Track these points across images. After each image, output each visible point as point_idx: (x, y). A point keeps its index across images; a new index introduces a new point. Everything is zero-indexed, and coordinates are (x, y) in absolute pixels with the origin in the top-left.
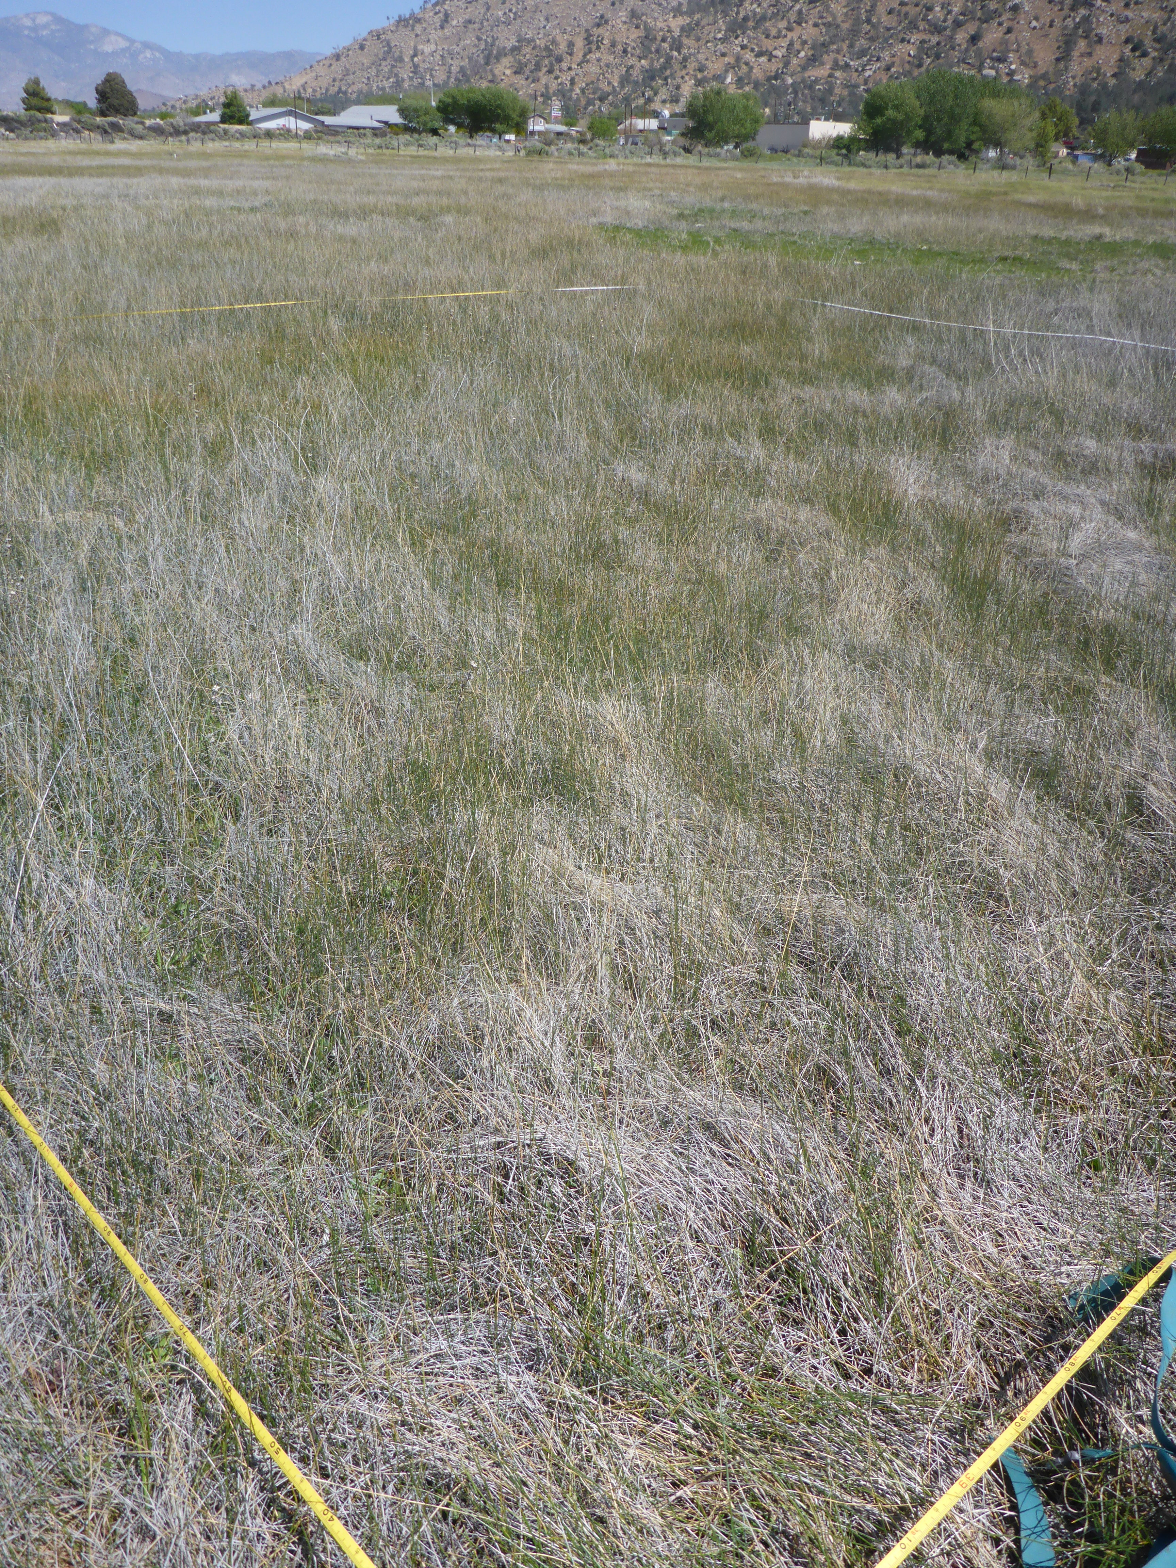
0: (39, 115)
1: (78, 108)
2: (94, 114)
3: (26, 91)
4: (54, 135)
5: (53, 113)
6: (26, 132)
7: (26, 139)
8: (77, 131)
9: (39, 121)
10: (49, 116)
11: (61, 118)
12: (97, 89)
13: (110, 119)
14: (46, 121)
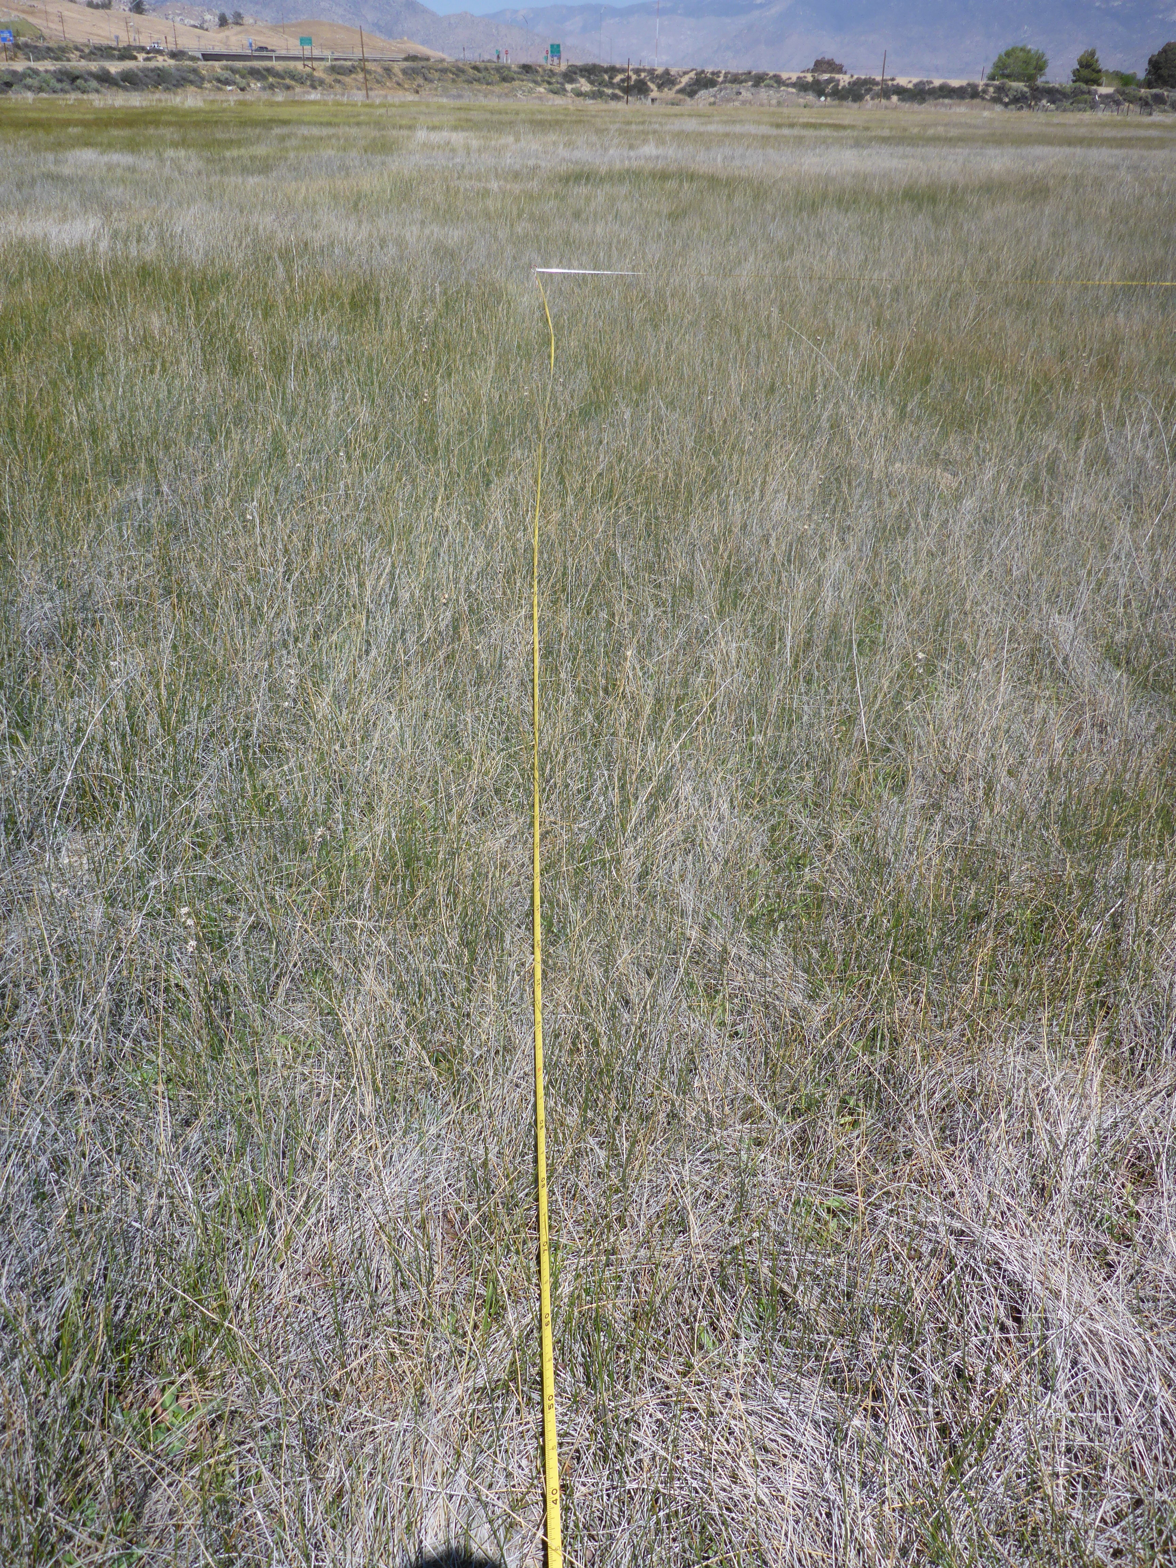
0: (1084, 87)
1: (1125, 80)
2: (1140, 85)
3: (1080, 63)
4: (1093, 106)
5: (1099, 85)
6: (1066, 104)
7: (1064, 110)
8: (1118, 103)
9: (1083, 93)
10: (1095, 87)
11: (1104, 90)
12: (1150, 61)
13: (1154, 91)
14: (1089, 92)
